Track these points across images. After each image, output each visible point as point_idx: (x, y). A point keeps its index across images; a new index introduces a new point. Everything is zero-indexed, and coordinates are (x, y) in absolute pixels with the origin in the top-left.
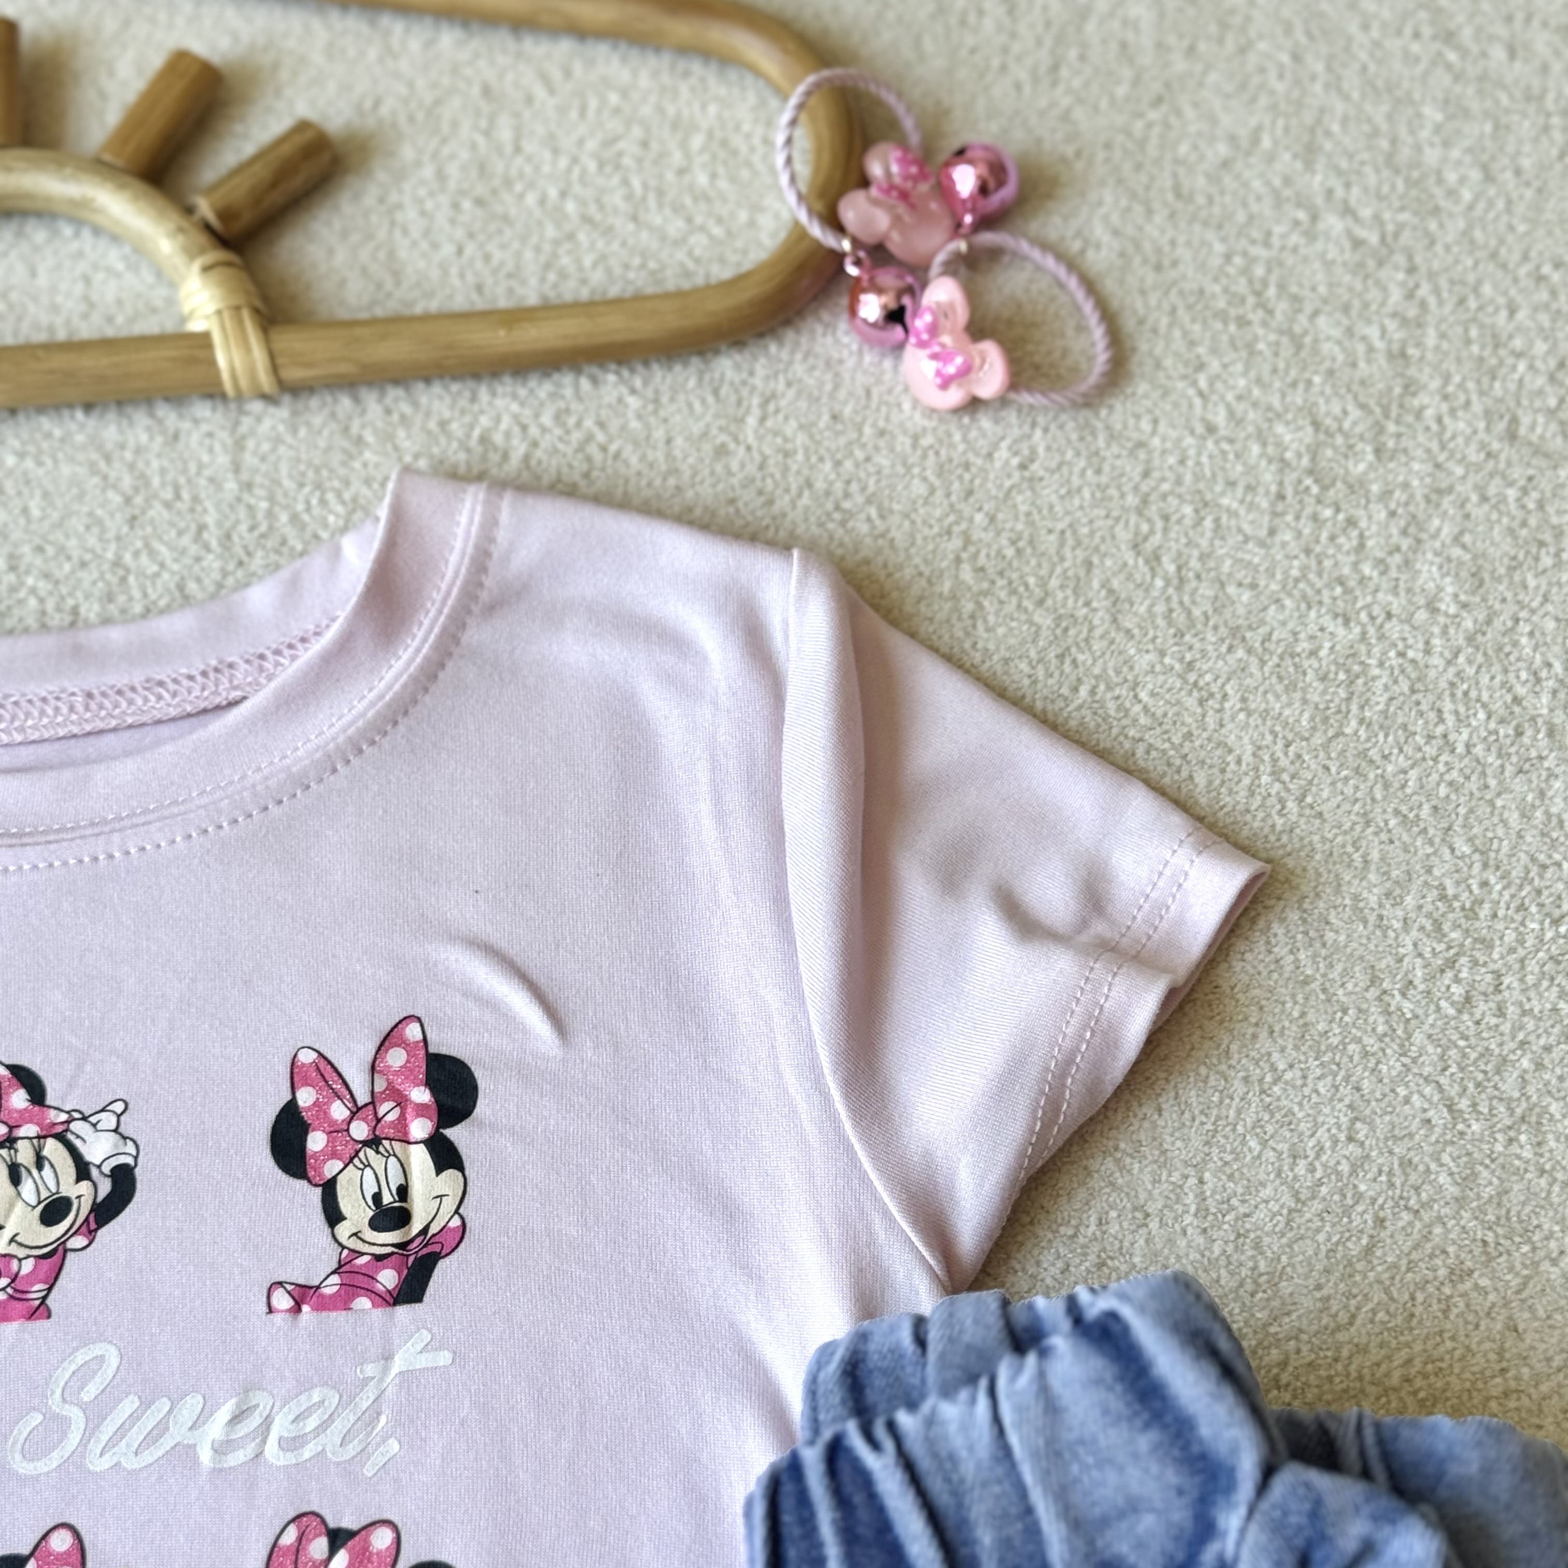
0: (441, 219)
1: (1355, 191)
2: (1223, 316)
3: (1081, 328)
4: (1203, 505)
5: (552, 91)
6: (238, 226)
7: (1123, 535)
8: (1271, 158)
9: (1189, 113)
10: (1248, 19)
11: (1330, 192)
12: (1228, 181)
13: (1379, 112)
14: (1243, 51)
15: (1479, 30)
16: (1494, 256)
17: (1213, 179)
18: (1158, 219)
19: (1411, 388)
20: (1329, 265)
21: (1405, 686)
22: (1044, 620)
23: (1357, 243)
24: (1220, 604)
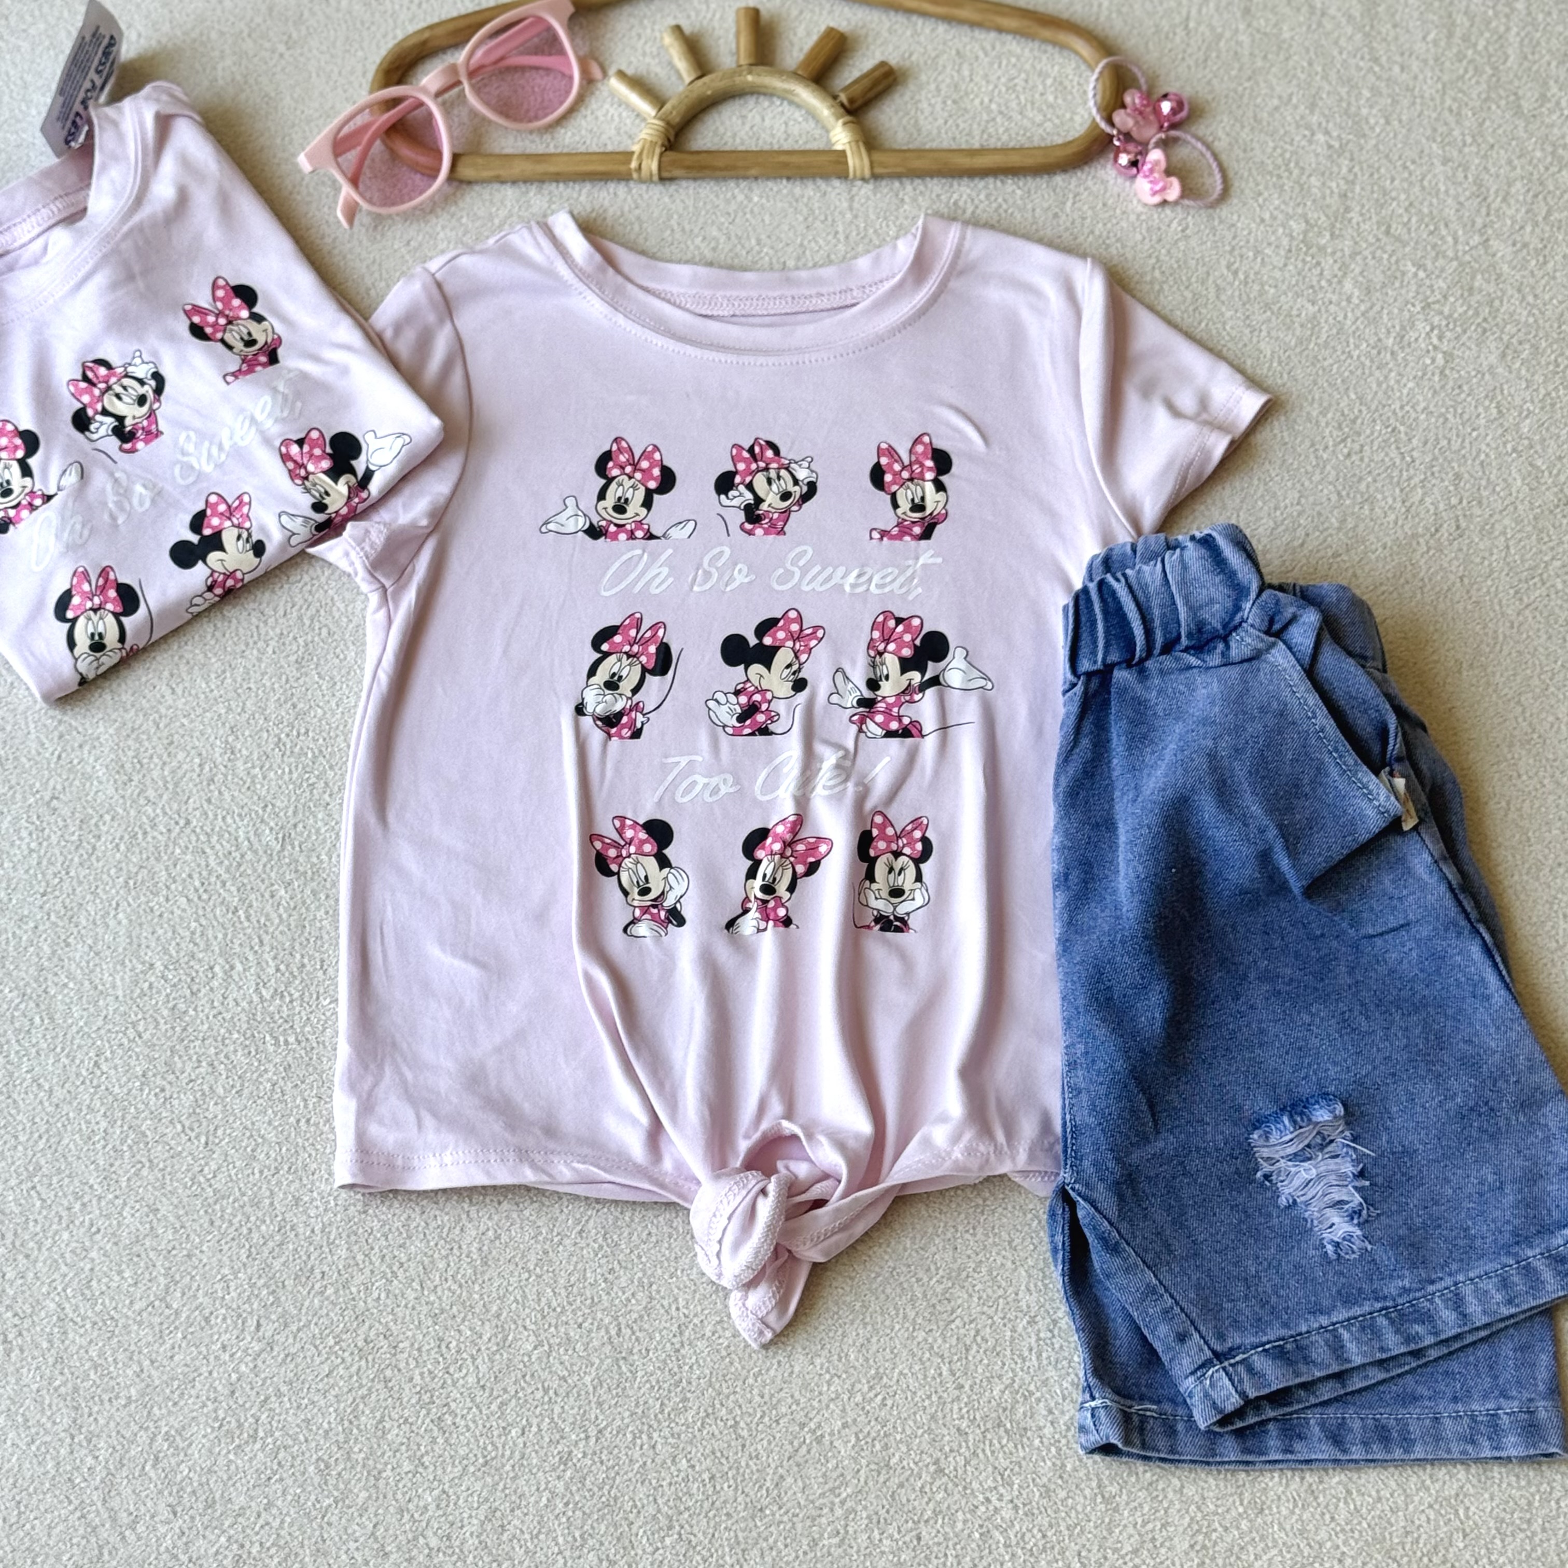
0: (938, 107)
1: (1331, 125)
2: (1270, 173)
3: (1211, 174)
4: (1257, 252)
5: (986, 54)
6: (856, 105)
7: (1224, 263)
8: (1296, 107)
9: (1262, 85)
10: (1291, 46)
11: (1320, 124)
12: (1277, 115)
13: (1343, 91)
14: (1287, 59)
15: (1389, 58)
16: (1387, 156)
17: (1271, 114)
18: (1247, 130)
19: (1348, 210)
20: (1317, 155)
21: (1334, 331)
22: (1188, 295)
23: (1330, 147)
24: (1262, 293)
